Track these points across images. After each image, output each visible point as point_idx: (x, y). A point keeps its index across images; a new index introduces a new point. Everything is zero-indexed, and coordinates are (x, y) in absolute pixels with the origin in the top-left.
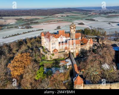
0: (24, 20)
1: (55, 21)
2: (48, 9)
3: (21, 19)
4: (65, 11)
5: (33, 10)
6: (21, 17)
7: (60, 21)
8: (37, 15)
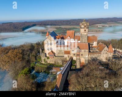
0: (62, 29)
1: (93, 31)
2: (89, 19)
3: (61, 28)
4: (109, 21)
5: (74, 20)
6: (61, 26)
7: (99, 31)
8: (76, 24)
